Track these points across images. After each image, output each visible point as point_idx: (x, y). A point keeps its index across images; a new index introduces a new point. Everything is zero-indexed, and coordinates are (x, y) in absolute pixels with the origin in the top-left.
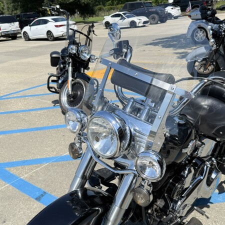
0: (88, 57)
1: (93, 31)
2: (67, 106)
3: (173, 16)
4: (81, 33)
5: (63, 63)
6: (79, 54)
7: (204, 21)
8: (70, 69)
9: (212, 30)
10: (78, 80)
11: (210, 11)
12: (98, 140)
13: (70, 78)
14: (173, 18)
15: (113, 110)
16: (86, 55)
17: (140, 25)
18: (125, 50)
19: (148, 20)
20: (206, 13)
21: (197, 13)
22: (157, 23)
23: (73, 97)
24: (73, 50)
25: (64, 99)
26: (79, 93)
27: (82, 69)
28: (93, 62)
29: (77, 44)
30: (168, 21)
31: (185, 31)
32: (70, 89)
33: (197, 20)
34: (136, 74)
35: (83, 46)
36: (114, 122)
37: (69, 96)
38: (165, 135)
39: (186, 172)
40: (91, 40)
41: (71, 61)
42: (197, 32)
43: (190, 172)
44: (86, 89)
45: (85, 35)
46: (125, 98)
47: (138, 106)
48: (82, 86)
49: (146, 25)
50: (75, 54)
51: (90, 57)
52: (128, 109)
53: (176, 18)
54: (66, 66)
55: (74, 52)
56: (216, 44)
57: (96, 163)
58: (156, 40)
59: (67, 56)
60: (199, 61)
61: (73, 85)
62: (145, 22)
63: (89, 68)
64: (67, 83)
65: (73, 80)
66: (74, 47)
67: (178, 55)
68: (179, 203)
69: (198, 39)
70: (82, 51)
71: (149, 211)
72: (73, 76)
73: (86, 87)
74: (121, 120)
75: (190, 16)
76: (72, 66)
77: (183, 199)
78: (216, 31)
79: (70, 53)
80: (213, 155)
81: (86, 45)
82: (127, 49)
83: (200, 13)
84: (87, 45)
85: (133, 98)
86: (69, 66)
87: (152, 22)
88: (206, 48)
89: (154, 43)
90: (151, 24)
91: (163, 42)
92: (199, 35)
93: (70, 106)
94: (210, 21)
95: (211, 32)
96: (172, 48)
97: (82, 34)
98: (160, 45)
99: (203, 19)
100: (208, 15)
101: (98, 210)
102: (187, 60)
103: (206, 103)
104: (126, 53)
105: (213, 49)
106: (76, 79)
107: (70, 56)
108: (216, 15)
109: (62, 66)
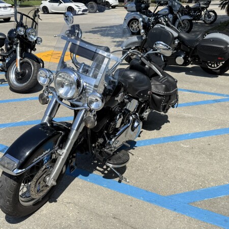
0: (35, 39)
1: (39, 16)
2: (15, 83)
3: (110, 5)
4: (27, 16)
5: (10, 44)
6: (26, 36)
7: (138, 13)
8: (18, 49)
9: (143, 22)
10: (26, 59)
11: (144, 4)
12: (63, 87)
13: (19, 58)
14: (110, 7)
15: (72, 70)
16: (33, 37)
17: (79, 13)
18: (77, 31)
19: (87, 8)
20: (140, 6)
21: (132, 6)
22: (96, 12)
23: (22, 75)
24: (21, 31)
25: (12, 76)
26: (27, 71)
27: (29, 50)
28: (39, 44)
29: (25, 27)
30: (106, 10)
31: (121, 22)
32: (18, 67)
33: (132, 12)
34: (86, 46)
35: (30, 28)
36: (73, 75)
37: (17, 74)
38: (104, 85)
39: (118, 117)
40: (37, 24)
41: (19, 42)
42: (133, 23)
43: (120, 117)
44: (34, 68)
45: (32, 19)
46: (78, 63)
47: (87, 68)
48: (30, 65)
49: (85, 13)
50: (22, 36)
51: (37, 39)
52: (81, 70)
53: (114, 7)
54: (13, 47)
55: (22, 33)
56: (146, 35)
57: (60, 105)
58: (96, 28)
59: (16, 37)
60: (132, 48)
61: (21, 64)
62: (84, 11)
63: (36, 49)
64: (16, 61)
65: (21, 60)
66: (22, 29)
67: (115, 44)
68: (113, 140)
69: (133, 30)
70: (29, 33)
71: (93, 145)
72: (21, 56)
73: (34, 66)
74: (78, 75)
75: (126, 8)
76: (20, 47)
77: (116, 138)
78: (146, 23)
79: (18, 34)
80: (137, 112)
81: (32, 27)
82: (79, 30)
83: (135, 5)
84: (34, 27)
85: (84, 63)
86: (17, 46)
87: (91, 10)
88: (137, 37)
89: (93, 31)
90: (89, 12)
91: (101, 31)
92: (134, 26)
93: (18, 83)
94: (144, 13)
95: (142, 23)
96: (109, 37)
97: (29, 17)
98: (99, 33)
99: (137, 11)
100: (142, 8)
101: (62, 133)
102: (122, 48)
103: (132, 75)
104: (78, 33)
105: (144, 38)
106: (24, 58)
107: (19, 37)
108: (149, 9)
109: (9, 46)
